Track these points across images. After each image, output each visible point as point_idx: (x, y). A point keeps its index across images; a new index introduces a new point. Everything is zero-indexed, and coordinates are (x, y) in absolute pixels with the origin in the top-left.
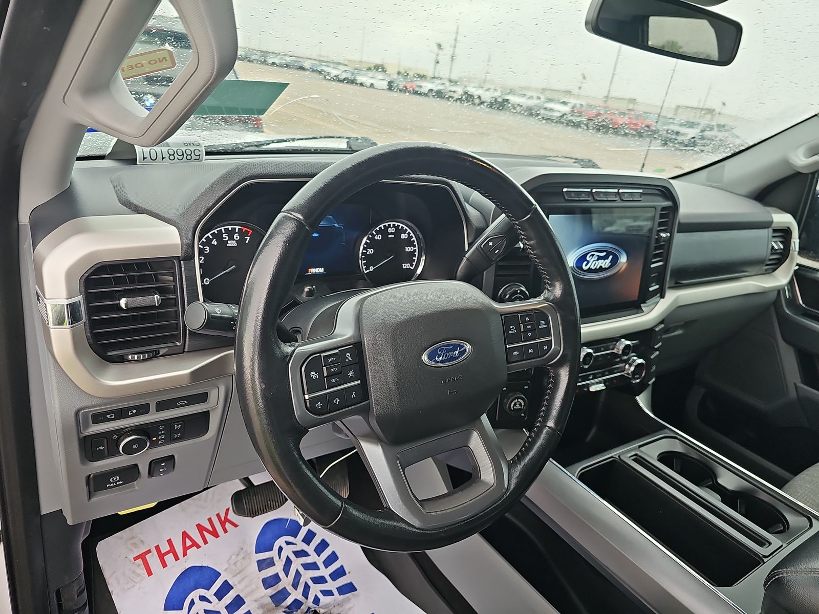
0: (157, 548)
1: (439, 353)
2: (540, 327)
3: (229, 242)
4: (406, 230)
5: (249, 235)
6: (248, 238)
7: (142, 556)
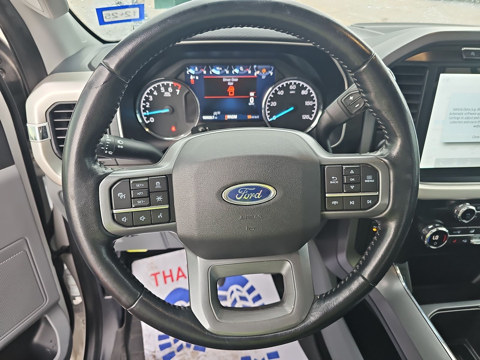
0: (164, 273)
1: (240, 192)
2: (366, 181)
3: (165, 93)
4: (307, 87)
5: (179, 88)
6: (179, 91)
7: (155, 275)
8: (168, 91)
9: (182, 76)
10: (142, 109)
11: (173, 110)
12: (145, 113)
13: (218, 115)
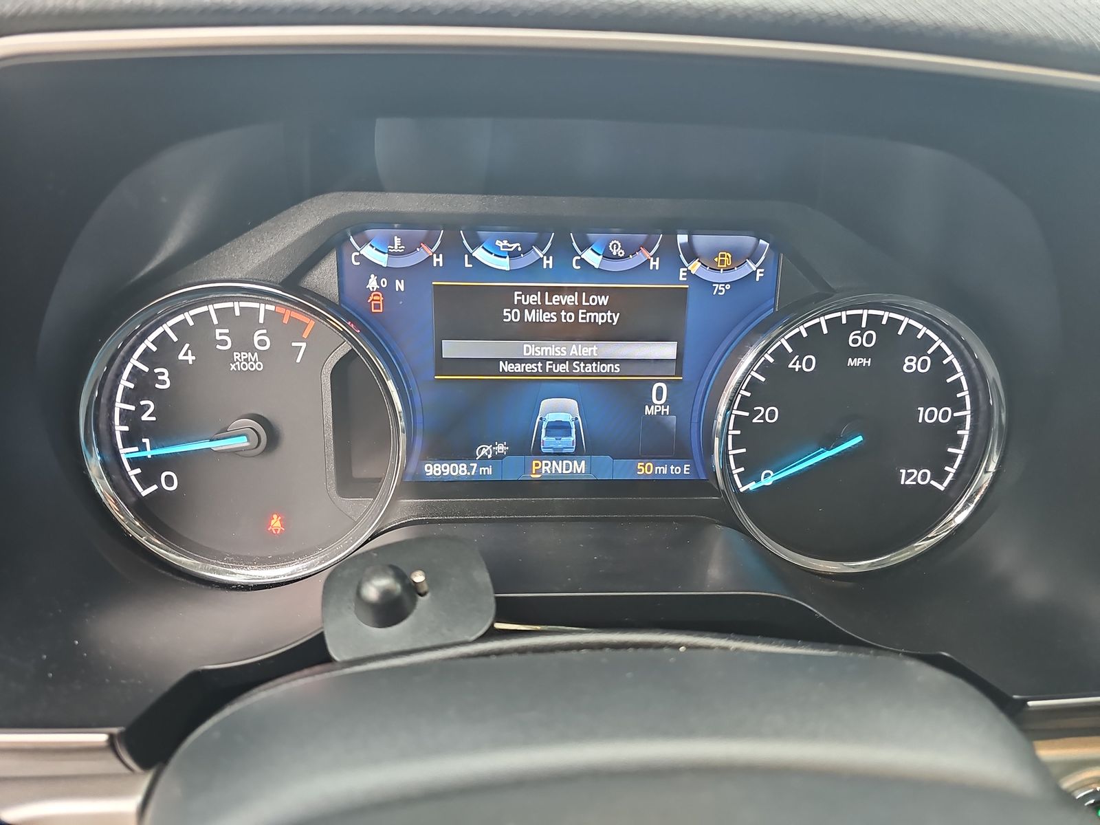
3: (236, 356)
4: (928, 341)
5: (305, 336)
6: (304, 345)
8: (252, 350)
9: (324, 277)
10: (120, 429)
11: (272, 436)
12: (133, 452)
13: (496, 457)
